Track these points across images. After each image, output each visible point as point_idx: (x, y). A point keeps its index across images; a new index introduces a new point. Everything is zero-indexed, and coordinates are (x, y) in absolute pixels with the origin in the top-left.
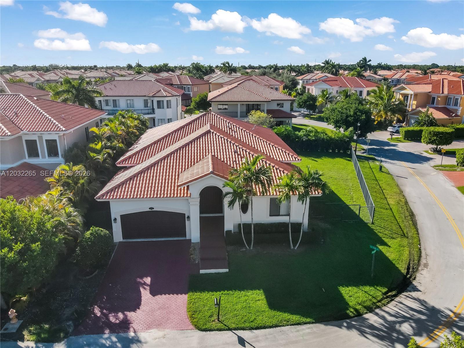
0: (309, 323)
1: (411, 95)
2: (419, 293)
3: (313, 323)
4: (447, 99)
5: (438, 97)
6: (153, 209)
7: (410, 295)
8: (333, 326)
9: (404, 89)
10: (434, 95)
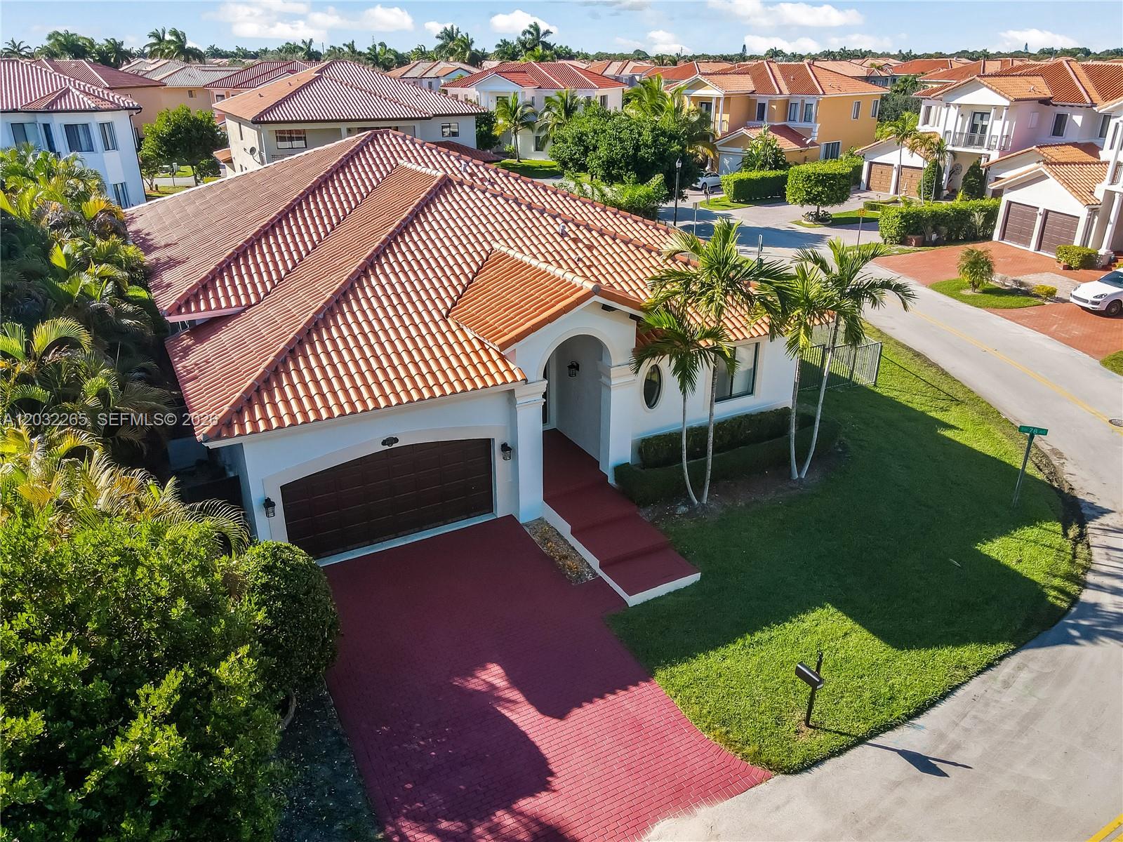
0: (1007, 655)
1: (718, 99)
2: (1112, 515)
3: (1014, 652)
4: (788, 106)
5: (771, 102)
6: (396, 440)
7: (1102, 524)
8: (1058, 644)
9: (699, 85)
10: (761, 98)
